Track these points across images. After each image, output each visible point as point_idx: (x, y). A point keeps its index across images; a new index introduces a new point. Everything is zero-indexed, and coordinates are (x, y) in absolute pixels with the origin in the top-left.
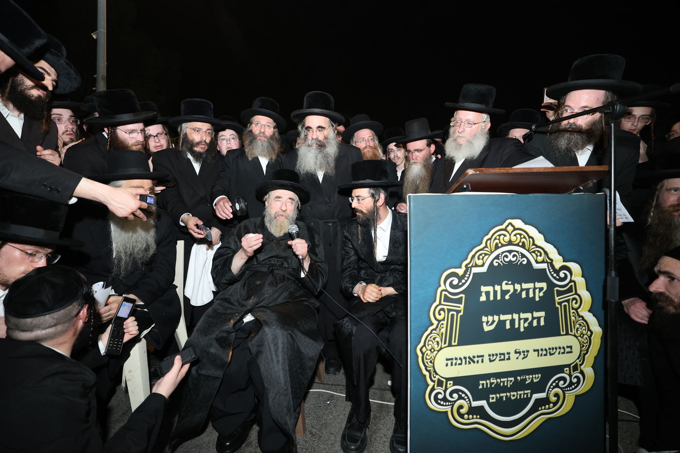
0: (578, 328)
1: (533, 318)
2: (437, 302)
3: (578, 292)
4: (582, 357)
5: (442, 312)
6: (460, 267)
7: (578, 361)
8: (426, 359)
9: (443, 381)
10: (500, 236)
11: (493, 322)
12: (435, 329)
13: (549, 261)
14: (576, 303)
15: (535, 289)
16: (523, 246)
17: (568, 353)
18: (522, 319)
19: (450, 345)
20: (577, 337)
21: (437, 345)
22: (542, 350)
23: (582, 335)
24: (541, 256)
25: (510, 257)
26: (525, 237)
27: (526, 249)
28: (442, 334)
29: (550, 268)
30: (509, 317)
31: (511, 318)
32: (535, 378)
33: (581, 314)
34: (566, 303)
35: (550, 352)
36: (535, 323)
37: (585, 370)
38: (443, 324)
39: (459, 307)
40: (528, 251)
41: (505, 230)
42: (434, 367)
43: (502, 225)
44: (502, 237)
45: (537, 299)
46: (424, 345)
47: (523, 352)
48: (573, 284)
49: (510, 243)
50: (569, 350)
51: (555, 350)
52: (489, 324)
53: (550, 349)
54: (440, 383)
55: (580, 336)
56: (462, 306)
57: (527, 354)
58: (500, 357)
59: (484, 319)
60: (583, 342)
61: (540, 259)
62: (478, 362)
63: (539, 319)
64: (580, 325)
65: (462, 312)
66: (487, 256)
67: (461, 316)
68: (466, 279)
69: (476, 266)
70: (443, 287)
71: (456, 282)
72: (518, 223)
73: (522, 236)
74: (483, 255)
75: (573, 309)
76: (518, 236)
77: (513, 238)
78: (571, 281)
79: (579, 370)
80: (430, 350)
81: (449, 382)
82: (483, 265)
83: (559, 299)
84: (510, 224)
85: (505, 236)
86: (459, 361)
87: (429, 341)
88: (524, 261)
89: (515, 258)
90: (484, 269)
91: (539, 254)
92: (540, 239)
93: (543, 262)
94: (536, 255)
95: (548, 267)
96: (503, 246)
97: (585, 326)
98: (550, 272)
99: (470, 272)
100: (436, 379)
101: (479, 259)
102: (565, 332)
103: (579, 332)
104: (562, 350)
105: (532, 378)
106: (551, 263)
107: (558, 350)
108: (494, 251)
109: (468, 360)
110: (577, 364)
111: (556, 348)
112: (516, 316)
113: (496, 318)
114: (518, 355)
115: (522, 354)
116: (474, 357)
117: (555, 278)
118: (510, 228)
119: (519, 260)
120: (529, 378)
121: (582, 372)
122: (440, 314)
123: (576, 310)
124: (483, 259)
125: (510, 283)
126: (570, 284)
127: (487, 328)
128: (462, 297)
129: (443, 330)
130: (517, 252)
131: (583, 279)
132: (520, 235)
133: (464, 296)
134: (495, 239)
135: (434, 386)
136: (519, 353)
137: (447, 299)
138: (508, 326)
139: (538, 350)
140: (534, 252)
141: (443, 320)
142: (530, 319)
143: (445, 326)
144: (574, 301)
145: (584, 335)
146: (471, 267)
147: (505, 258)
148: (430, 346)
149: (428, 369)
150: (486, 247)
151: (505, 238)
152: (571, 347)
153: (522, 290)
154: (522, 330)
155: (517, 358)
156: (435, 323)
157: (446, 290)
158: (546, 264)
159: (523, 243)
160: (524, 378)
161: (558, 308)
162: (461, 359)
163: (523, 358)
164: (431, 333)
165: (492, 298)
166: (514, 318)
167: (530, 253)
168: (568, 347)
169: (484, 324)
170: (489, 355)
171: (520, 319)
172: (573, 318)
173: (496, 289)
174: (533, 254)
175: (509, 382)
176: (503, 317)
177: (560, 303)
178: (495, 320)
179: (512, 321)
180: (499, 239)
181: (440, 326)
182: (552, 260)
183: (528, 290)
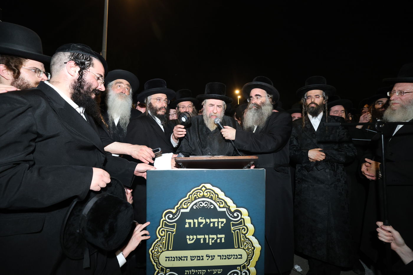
0: (245, 245)
1: (217, 238)
2: (161, 226)
3: (246, 225)
4: (248, 261)
5: (163, 232)
6: (174, 209)
7: (246, 263)
8: (154, 256)
9: (164, 269)
10: (197, 193)
11: (193, 239)
12: (159, 241)
13: (227, 207)
14: (244, 231)
15: (218, 222)
16: (212, 198)
17: (239, 258)
18: (211, 238)
19: (168, 250)
20: (245, 250)
21: (160, 250)
22: (223, 256)
23: (248, 249)
24: (222, 204)
25: (203, 204)
26: (212, 194)
27: (213, 200)
28: (163, 243)
29: (228, 211)
30: (203, 237)
31: (204, 237)
32: (219, 271)
33: (247, 237)
34: (238, 231)
35: (228, 257)
36: (219, 241)
37: (250, 269)
38: (164, 238)
39: (173, 230)
40: (215, 201)
41: (201, 189)
42: (159, 261)
43: (199, 187)
44: (199, 193)
45: (220, 227)
46: (153, 249)
47: (212, 256)
48: (242, 220)
49: (204, 197)
50: (240, 257)
51: (231, 257)
52: (190, 239)
53: (228, 255)
54: (162, 270)
55: (247, 249)
56: (175, 229)
57: (214, 258)
58: (197, 258)
59: (188, 237)
60: (249, 253)
61: (222, 206)
62: (184, 260)
63: (221, 239)
64: (247, 243)
65: (175, 232)
66: (190, 203)
67: (174, 234)
68: (177, 215)
69: (183, 208)
70: (164, 218)
71: (171, 216)
72: (208, 186)
73: (211, 193)
74: (187, 203)
75: (242, 234)
76: (208, 193)
77: (205, 194)
78: (241, 218)
79: (246, 268)
80: (157, 252)
81: (167, 270)
82: (187, 208)
83: (233, 228)
84: (204, 186)
85: (200, 193)
86: (173, 259)
87: (156, 247)
88: (212, 206)
89: (207, 205)
90: (188, 210)
91: (221, 203)
92: (222, 195)
93: (224, 207)
94: (220, 203)
95: (227, 211)
96: (199, 198)
97: (250, 244)
98: (228, 213)
99: (180, 212)
100: (160, 267)
101: (185, 205)
102: (237, 247)
103: (246, 247)
104: (236, 257)
105: (217, 271)
106: (229, 208)
107: (233, 257)
108: (194, 201)
109: (178, 258)
110: (245, 265)
111: (232, 255)
112: (207, 237)
113: (195, 237)
114: (208, 257)
115: (211, 257)
116: (182, 257)
117: (231, 216)
118: (204, 189)
119: (209, 206)
120: (215, 271)
121: (248, 270)
122: (162, 233)
123: (245, 234)
124: (187, 205)
125: (203, 218)
126: (241, 220)
127: (189, 242)
128: (175, 225)
129: (164, 242)
130: (208, 202)
131: (249, 217)
132: (210, 192)
133: (176, 224)
134: (195, 194)
135: (159, 271)
136: (209, 257)
137: (166, 225)
138: (202, 242)
139: (220, 256)
140: (218, 202)
141: (164, 236)
142: (215, 238)
143: (165, 239)
144: (243, 230)
145: (249, 249)
146: (180, 209)
147: (201, 205)
148: (156, 250)
149: (156, 261)
150: (189, 198)
151: (201, 194)
152: (241, 255)
153: (211, 222)
154: (210, 244)
155: (208, 259)
156: (160, 237)
157: (166, 220)
158: (226, 209)
159: (212, 197)
160: (212, 270)
161: (233, 233)
162: (174, 258)
163: (211, 260)
164: (157, 242)
165: (192, 226)
166: (206, 237)
167: (216, 202)
168: (239, 255)
169: (188, 240)
170: (191, 257)
171: (209, 238)
172: (242, 239)
173: (195, 221)
174: (217, 203)
175: (203, 272)
176: (199, 237)
177: (234, 231)
178: (194, 238)
179: (205, 239)
180: (197, 195)
181: (162, 239)
182: (229, 207)
183: (214, 223)
